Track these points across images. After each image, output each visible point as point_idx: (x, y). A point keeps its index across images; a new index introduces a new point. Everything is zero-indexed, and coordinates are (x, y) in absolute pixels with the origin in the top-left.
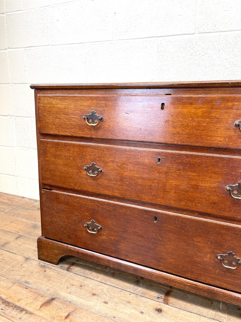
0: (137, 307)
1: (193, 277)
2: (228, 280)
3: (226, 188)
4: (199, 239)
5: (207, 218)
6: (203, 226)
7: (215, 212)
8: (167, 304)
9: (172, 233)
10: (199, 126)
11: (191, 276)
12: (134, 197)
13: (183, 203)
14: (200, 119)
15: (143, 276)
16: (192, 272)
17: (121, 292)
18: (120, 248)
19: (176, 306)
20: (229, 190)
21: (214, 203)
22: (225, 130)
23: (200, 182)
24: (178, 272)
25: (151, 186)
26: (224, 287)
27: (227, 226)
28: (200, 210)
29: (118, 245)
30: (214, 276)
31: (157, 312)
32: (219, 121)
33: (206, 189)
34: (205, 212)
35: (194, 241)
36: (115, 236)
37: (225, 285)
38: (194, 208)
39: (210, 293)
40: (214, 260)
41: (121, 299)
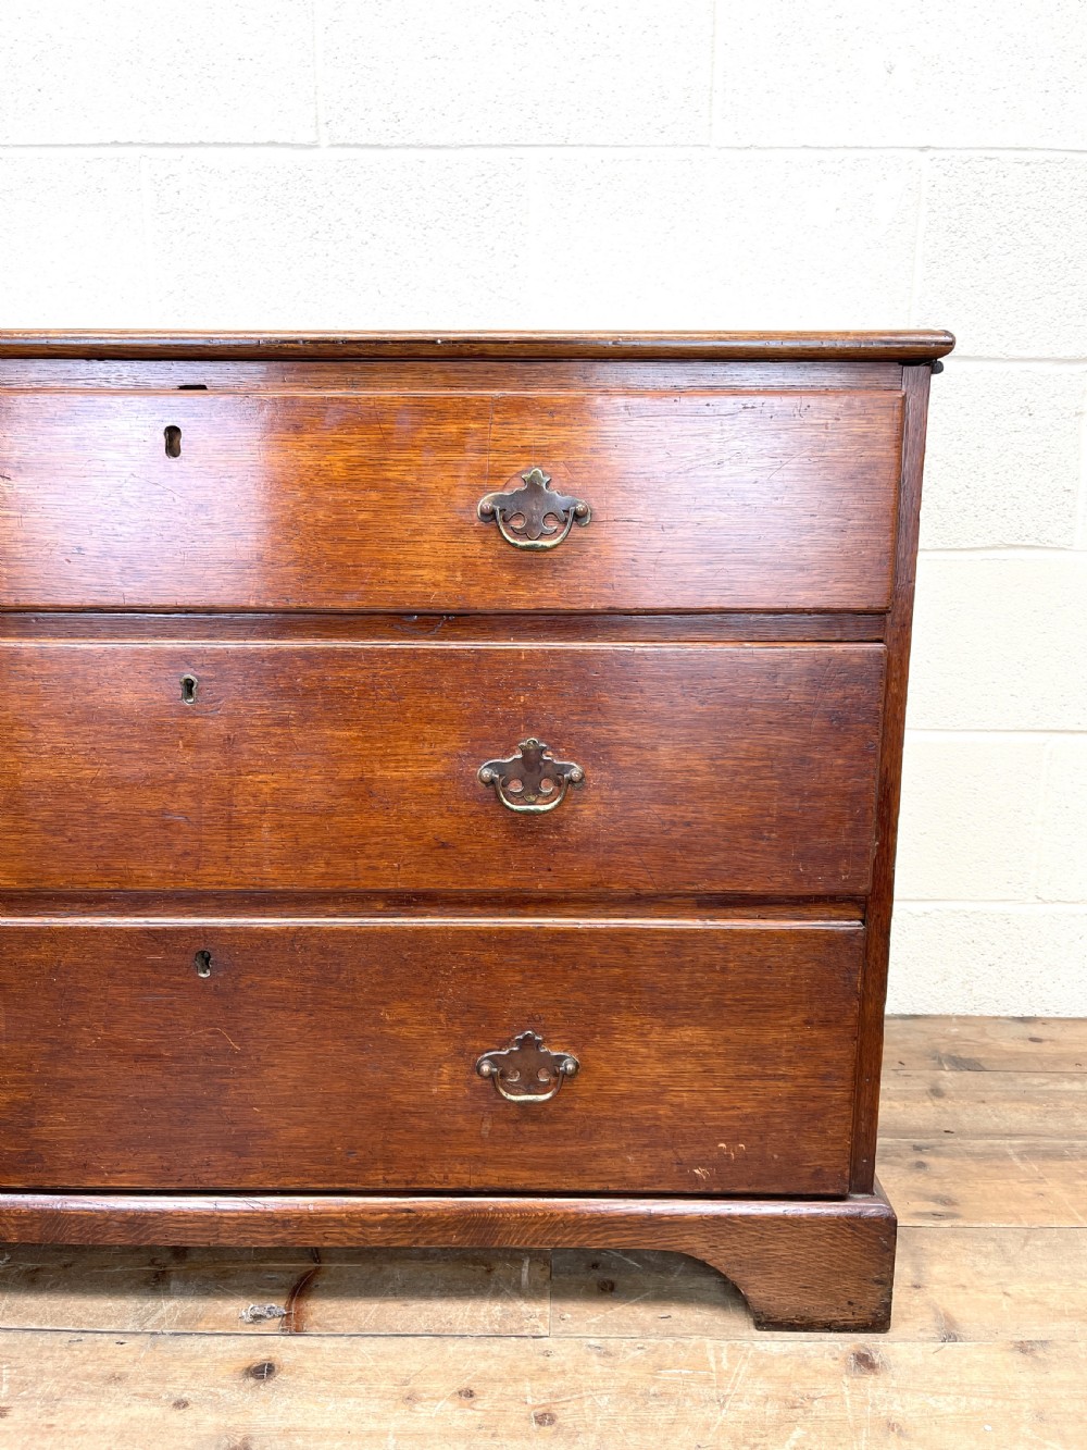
0: (157, 1387)
1: (396, 1178)
2: (532, 1150)
3: (480, 775)
4: (402, 1009)
5: (423, 915)
6: (409, 949)
7: (449, 882)
8: (298, 1331)
9: (283, 1009)
10: (340, 524)
11: (389, 1178)
12: (87, 879)
13: (317, 868)
14: (343, 495)
15: (175, 1241)
16: (389, 1161)
17: (77, 1346)
18: (43, 1138)
19: (339, 1329)
20: (492, 781)
21: (444, 846)
22: (449, 538)
23: (377, 766)
24: (331, 1180)
25: (164, 812)
26: (518, 1185)
27: (501, 931)
28: (390, 886)
29: (32, 1126)
30: (478, 1150)
31: (252, 1381)
32: (419, 499)
33: (404, 790)
34: (411, 887)
35: (380, 1022)
36: (14, 1085)
37: (522, 1179)
38: (366, 878)
39: (469, 1226)
40: (468, 1083)
41: (76, 1377)
